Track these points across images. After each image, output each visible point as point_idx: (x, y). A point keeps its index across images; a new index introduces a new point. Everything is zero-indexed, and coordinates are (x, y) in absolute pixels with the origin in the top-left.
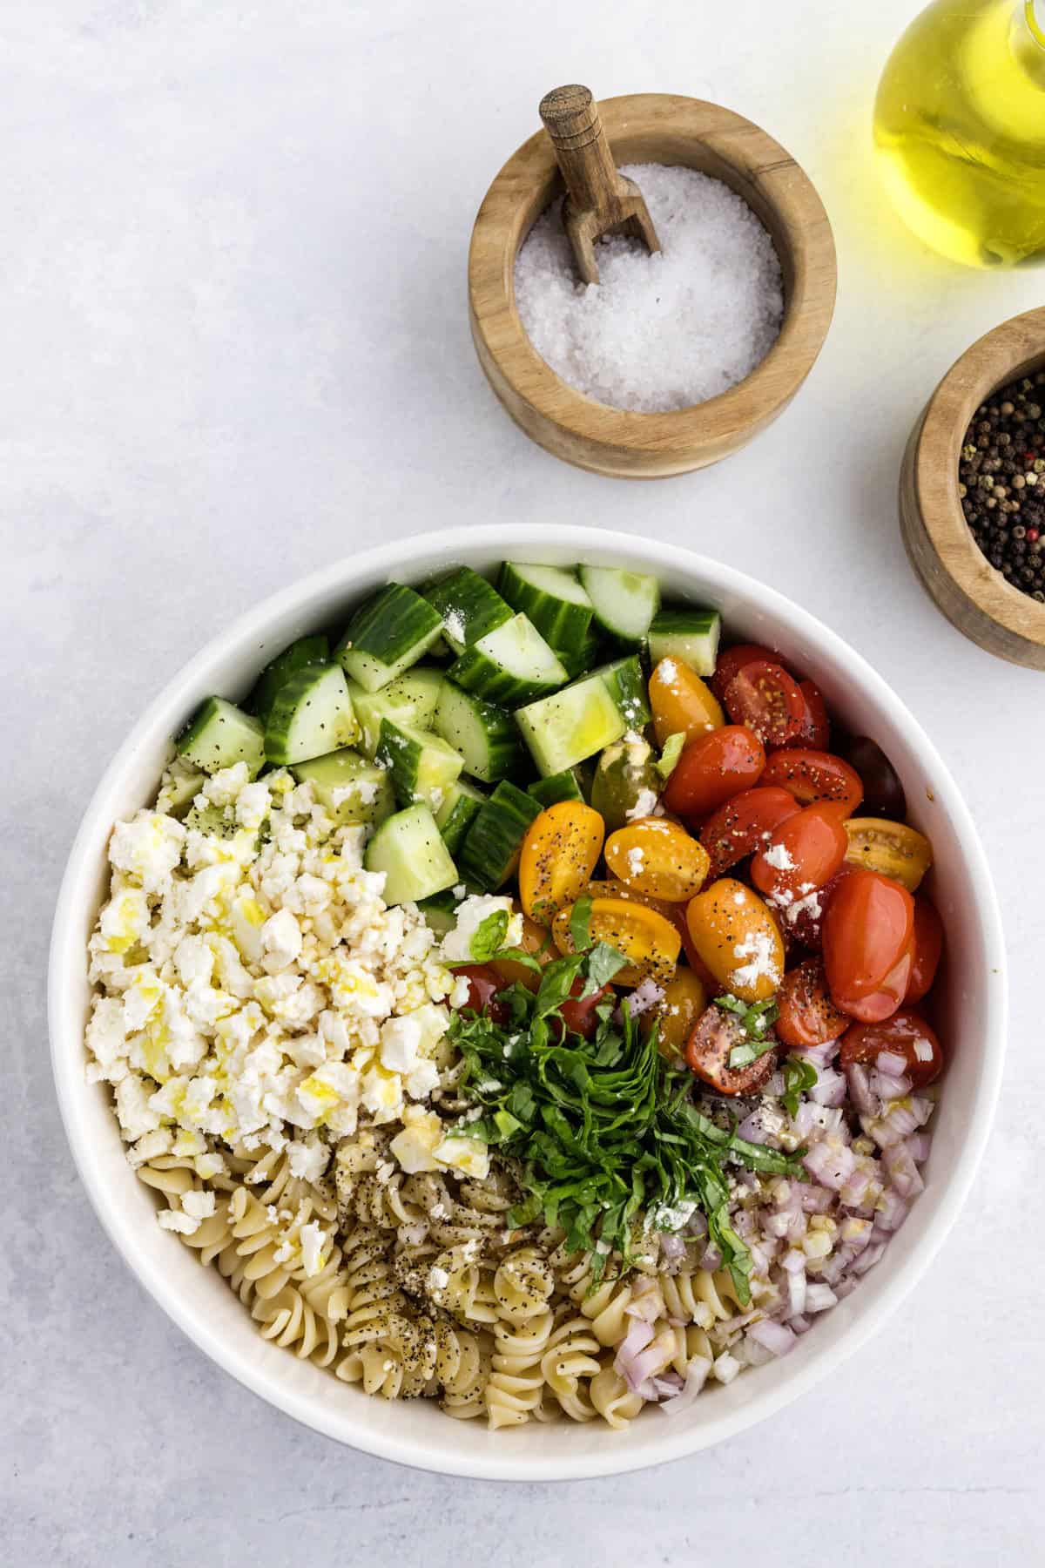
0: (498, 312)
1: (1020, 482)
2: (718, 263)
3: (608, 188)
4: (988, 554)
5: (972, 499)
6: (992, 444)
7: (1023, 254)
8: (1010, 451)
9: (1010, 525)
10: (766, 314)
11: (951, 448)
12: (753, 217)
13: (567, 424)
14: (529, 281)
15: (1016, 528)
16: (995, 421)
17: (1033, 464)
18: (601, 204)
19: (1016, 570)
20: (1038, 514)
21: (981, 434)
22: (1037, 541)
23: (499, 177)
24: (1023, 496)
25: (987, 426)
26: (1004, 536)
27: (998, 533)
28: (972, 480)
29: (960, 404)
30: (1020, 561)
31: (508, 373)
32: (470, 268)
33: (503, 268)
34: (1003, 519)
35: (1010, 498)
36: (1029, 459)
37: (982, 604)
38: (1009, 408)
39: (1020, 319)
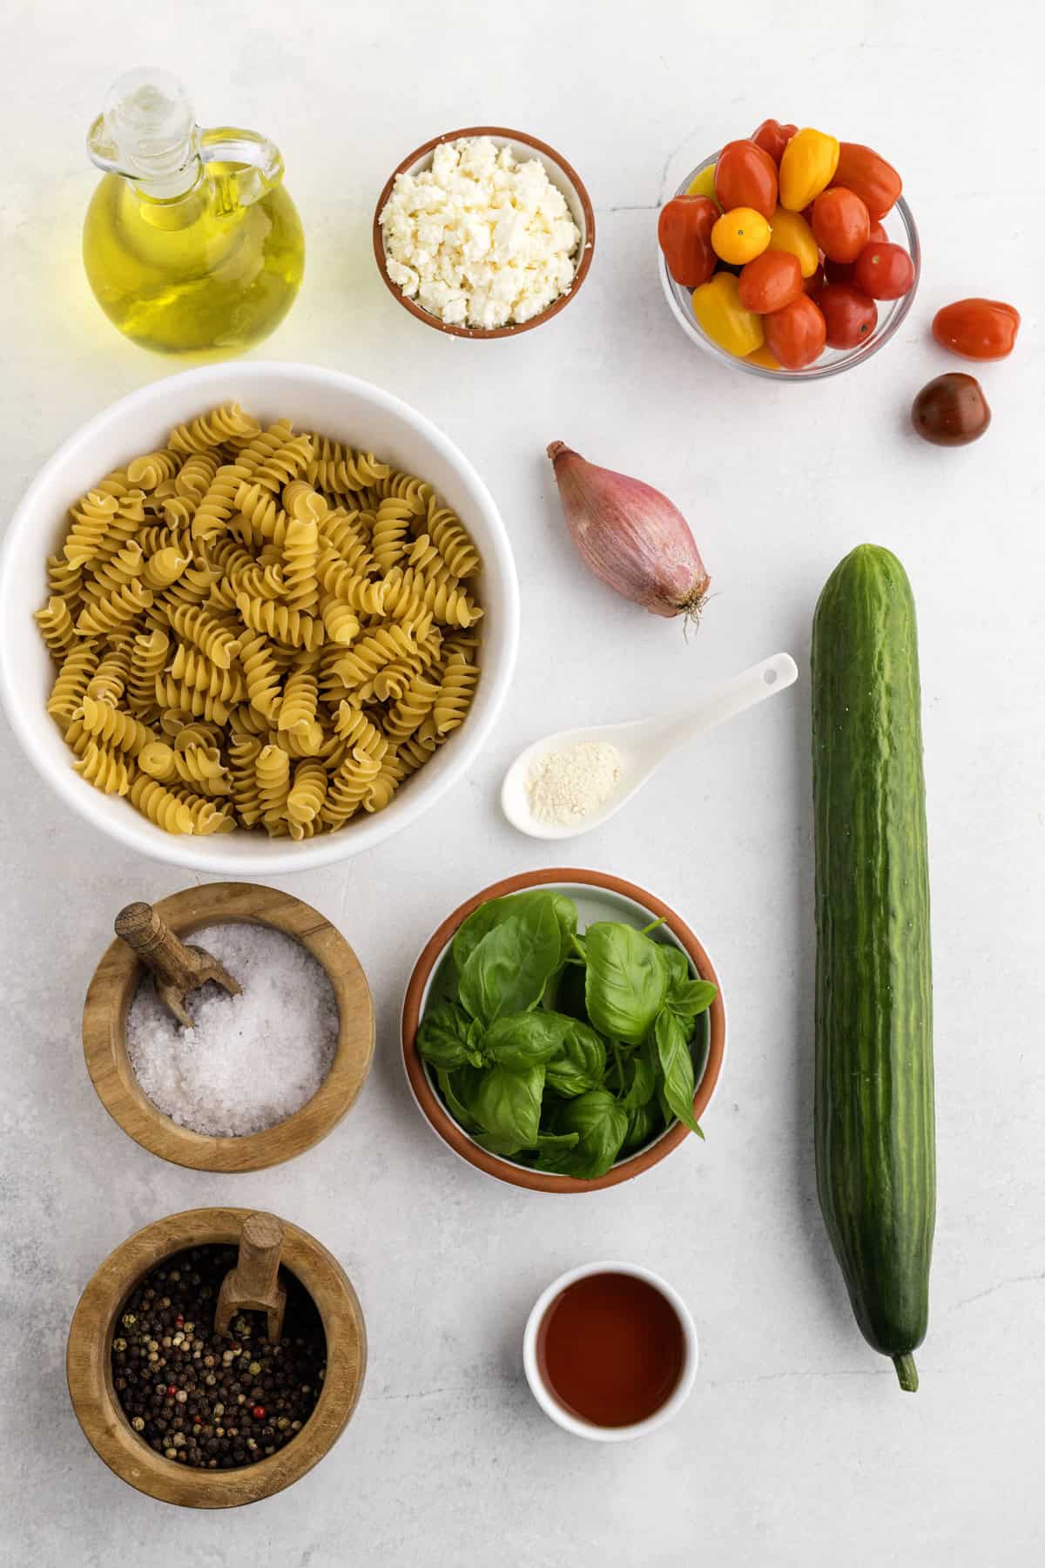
0: (109, 1076)
2: (287, 995)
3: (181, 968)
10: (328, 1034)
17: (182, 1328)
18: (180, 979)
22: (173, 1396)
23: (101, 966)
36: (178, 1323)
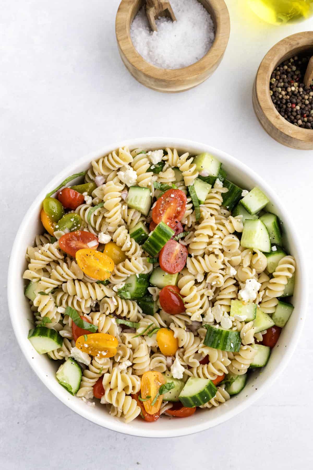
0: (125, 39)
1: (289, 90)
2: (194, 24)
4: (280, 112)
5: (274, 96)
6: (280, 78)
7: (289, 19)
8: (286, 80)
9: (287, 103)
10: (209, 39)
11: (267, 78)
12: (205, 9)
13: (147, 73)
14: (135, 31)
15: (289, 104)
16: (282, 71)
17: (294, 84)
18: (156, 5)
19: (288, 117)
20: (295, 99)
21: (277, 75)
22: (295, 108)
24: (290, 94)
25: (279, 73)
26: (285, 106)
27: (283, 106)
28: (274, 90)
29: (269, 64)
30: (290, 114)
31: (128, 58)
32: (116, 25)
33: (126, 25)
34: (284, 101)
35: (286, 95)
36: (292, 82)
37: (277, 126)
38: (286, 67)
39: (288, 38)
